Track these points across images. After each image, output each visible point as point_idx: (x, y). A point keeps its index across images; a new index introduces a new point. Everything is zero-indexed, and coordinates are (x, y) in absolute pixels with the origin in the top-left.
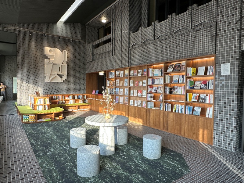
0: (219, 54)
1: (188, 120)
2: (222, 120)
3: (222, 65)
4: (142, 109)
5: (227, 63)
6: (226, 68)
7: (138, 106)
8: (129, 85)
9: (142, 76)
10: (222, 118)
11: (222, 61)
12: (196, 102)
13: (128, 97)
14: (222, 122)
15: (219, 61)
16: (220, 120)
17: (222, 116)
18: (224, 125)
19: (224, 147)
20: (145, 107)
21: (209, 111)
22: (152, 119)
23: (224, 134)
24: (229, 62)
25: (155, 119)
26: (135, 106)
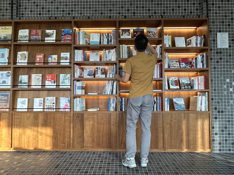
0: (213, 19)
1: (171, 121)
2: (222, 112)
3: (218, 34)
4: (58, 115)
5: (223, 32)
6: (224, 39)
7: (45, 110)
8: (15, 63)
9: (58, 43)
10: (222, 108)
11: (217, 28)
12: (177, 89)
13: (9, 93)
14: (222, 115)
15: (214, 28)
16: (219, 112)
17: (222, 105)
18: (226, 118)
19: (226, 150)
20: (67, 110)
21: (201, 100)
22: (89, 132)
23: (226, 131)
24: (226, 32)
25: (98, 132)
26: (34, 110)
